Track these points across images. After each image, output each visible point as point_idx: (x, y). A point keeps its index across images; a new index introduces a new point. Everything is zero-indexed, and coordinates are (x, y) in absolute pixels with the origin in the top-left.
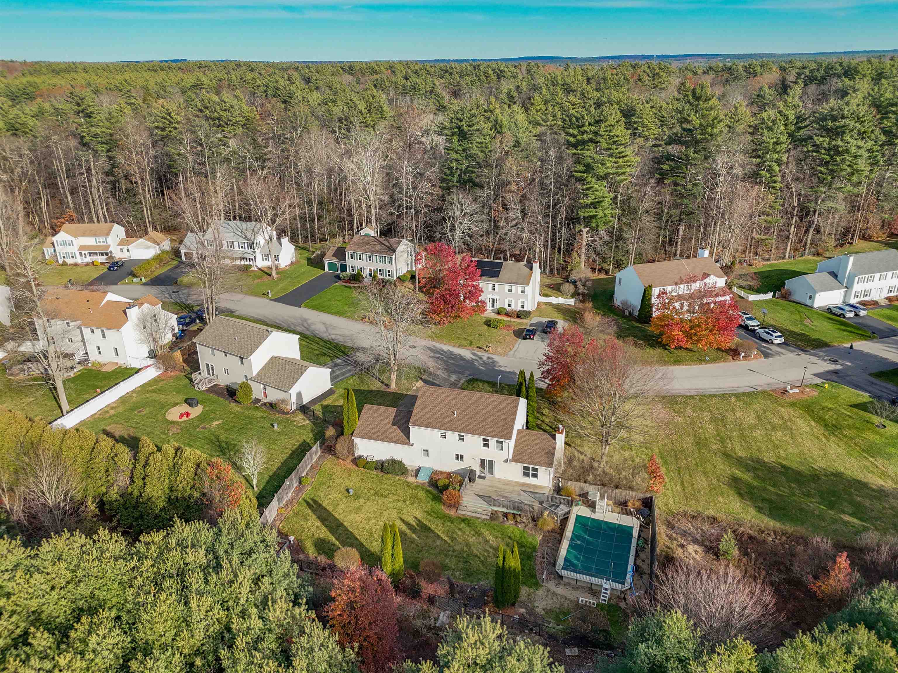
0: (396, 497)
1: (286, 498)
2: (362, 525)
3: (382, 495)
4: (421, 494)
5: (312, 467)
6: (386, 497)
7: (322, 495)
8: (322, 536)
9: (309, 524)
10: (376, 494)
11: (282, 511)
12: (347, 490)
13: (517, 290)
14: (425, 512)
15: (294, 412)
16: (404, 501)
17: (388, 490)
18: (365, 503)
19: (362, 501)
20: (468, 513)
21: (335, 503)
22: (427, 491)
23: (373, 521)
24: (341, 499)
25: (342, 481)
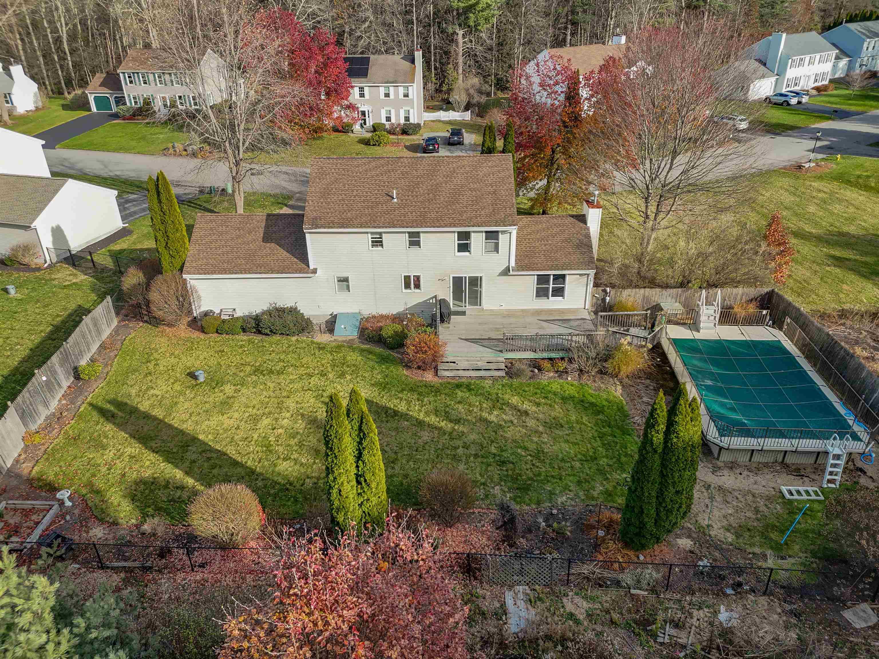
0: (302, 371)
1: (43, 413)
2: (241, 434)
3: (271, 372)
4: (353, 357)
5: (103, 347)
6: (280, 373)
7: (133, 392)
8: (147, 474)
9: (109, 455)
10: (257, 371)
11: (37, 439)
12: (193, 376)
13: (397, 94)
14: (373, 385)
15: (51, 266)
16: (323, 374)
17: (280, 360)
18: (237, 391)
19: (229, 389)
20: (461, 373)
21: (167, 402)
22: (362, 351)
23: (266, 421)
24: (182, 393)
25: (173, 360)
